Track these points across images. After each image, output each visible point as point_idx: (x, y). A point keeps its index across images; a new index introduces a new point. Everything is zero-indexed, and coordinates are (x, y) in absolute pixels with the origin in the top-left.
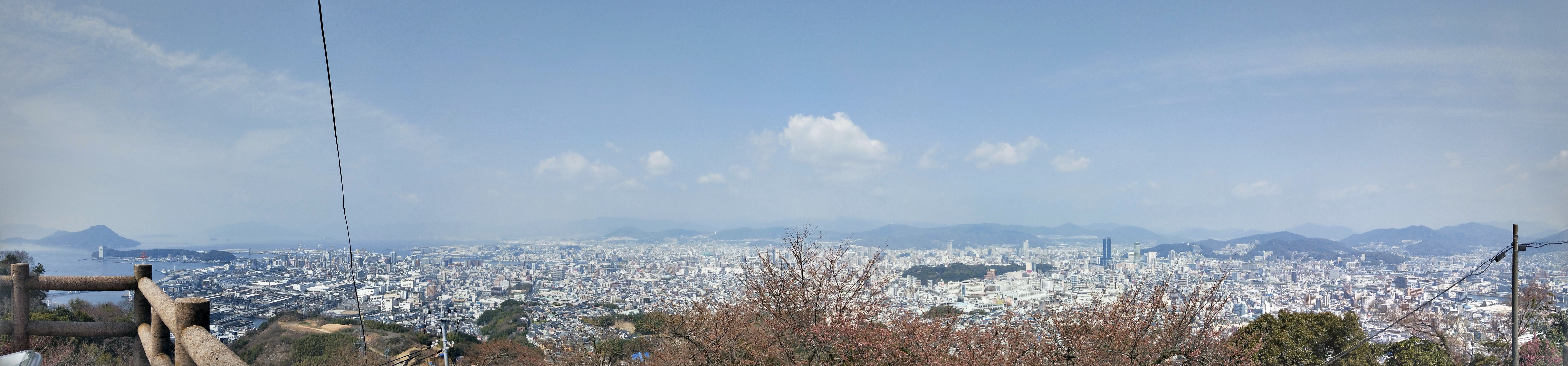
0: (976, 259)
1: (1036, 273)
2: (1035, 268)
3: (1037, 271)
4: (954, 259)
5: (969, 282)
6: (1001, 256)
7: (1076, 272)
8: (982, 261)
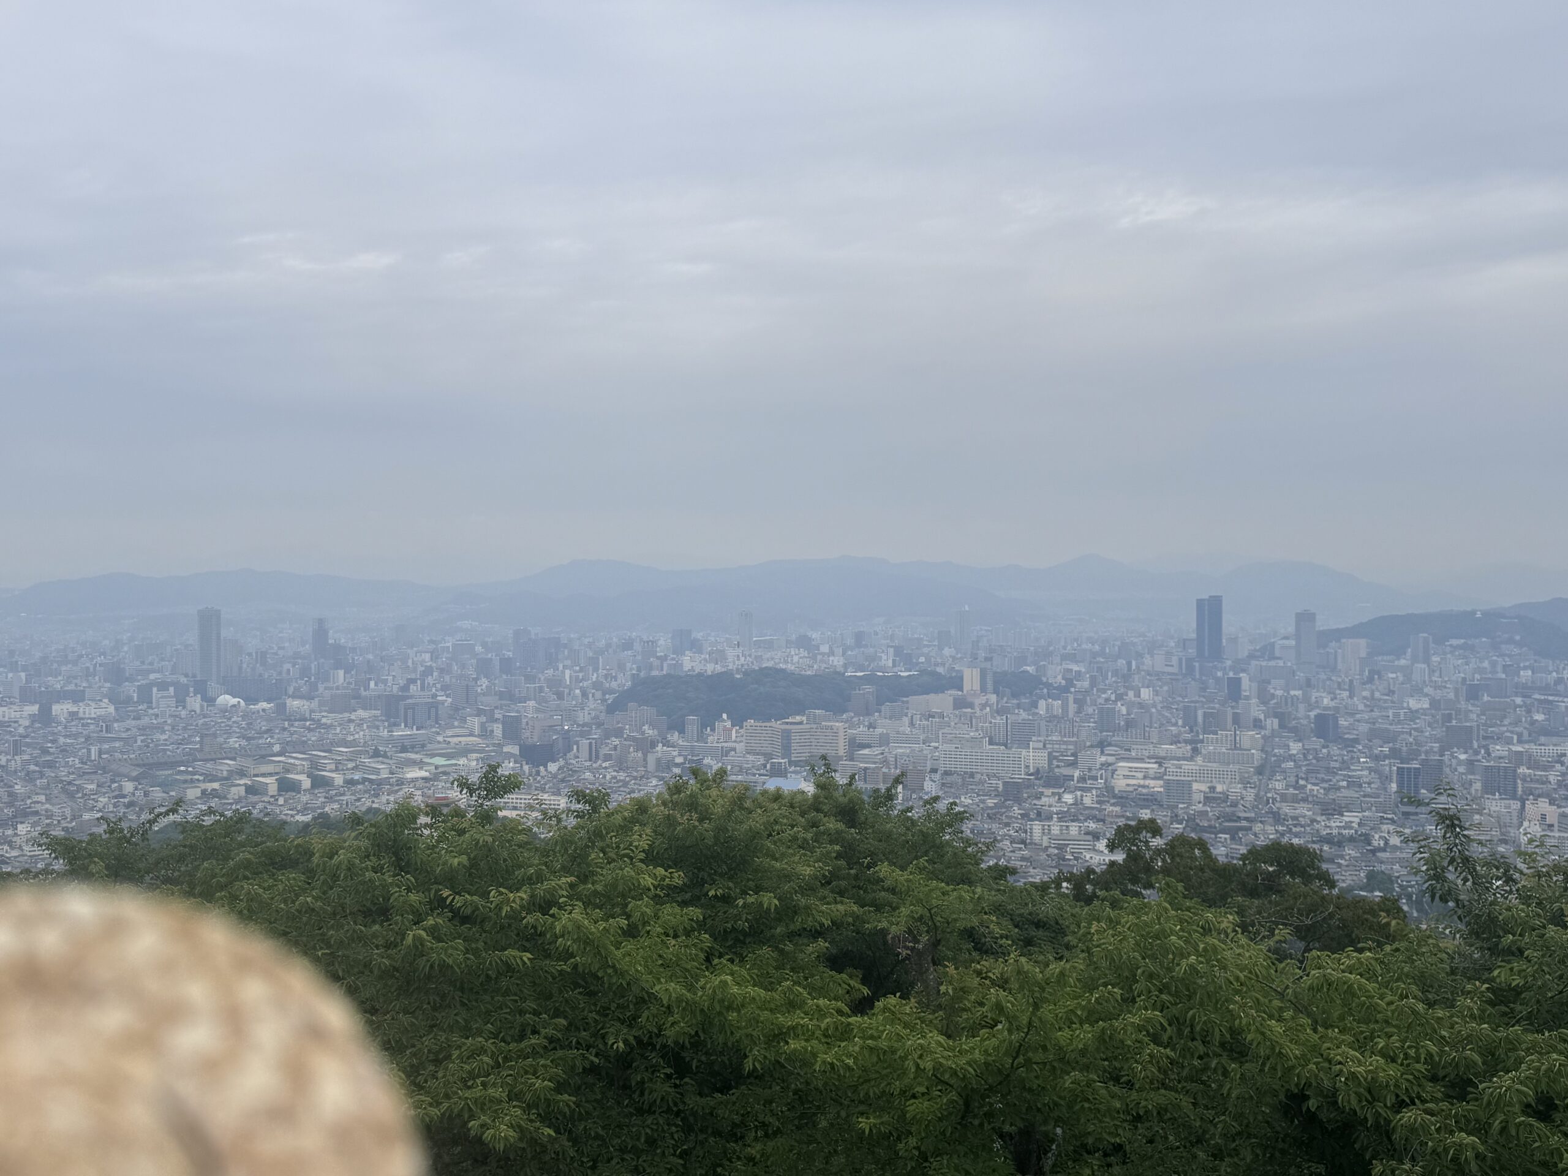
0: (819, 657)
1: (993, 698)
2: (990, 686)
3: (996, 692)
4: (759, 658)
5: (801, 723)
6: (891, 650)
7: (1113, 697)
8: (837, 661)
